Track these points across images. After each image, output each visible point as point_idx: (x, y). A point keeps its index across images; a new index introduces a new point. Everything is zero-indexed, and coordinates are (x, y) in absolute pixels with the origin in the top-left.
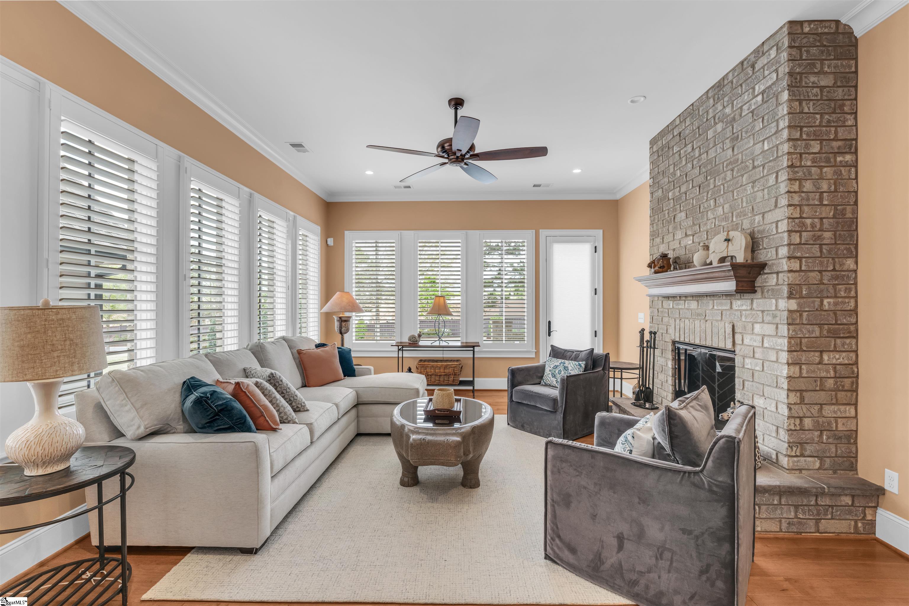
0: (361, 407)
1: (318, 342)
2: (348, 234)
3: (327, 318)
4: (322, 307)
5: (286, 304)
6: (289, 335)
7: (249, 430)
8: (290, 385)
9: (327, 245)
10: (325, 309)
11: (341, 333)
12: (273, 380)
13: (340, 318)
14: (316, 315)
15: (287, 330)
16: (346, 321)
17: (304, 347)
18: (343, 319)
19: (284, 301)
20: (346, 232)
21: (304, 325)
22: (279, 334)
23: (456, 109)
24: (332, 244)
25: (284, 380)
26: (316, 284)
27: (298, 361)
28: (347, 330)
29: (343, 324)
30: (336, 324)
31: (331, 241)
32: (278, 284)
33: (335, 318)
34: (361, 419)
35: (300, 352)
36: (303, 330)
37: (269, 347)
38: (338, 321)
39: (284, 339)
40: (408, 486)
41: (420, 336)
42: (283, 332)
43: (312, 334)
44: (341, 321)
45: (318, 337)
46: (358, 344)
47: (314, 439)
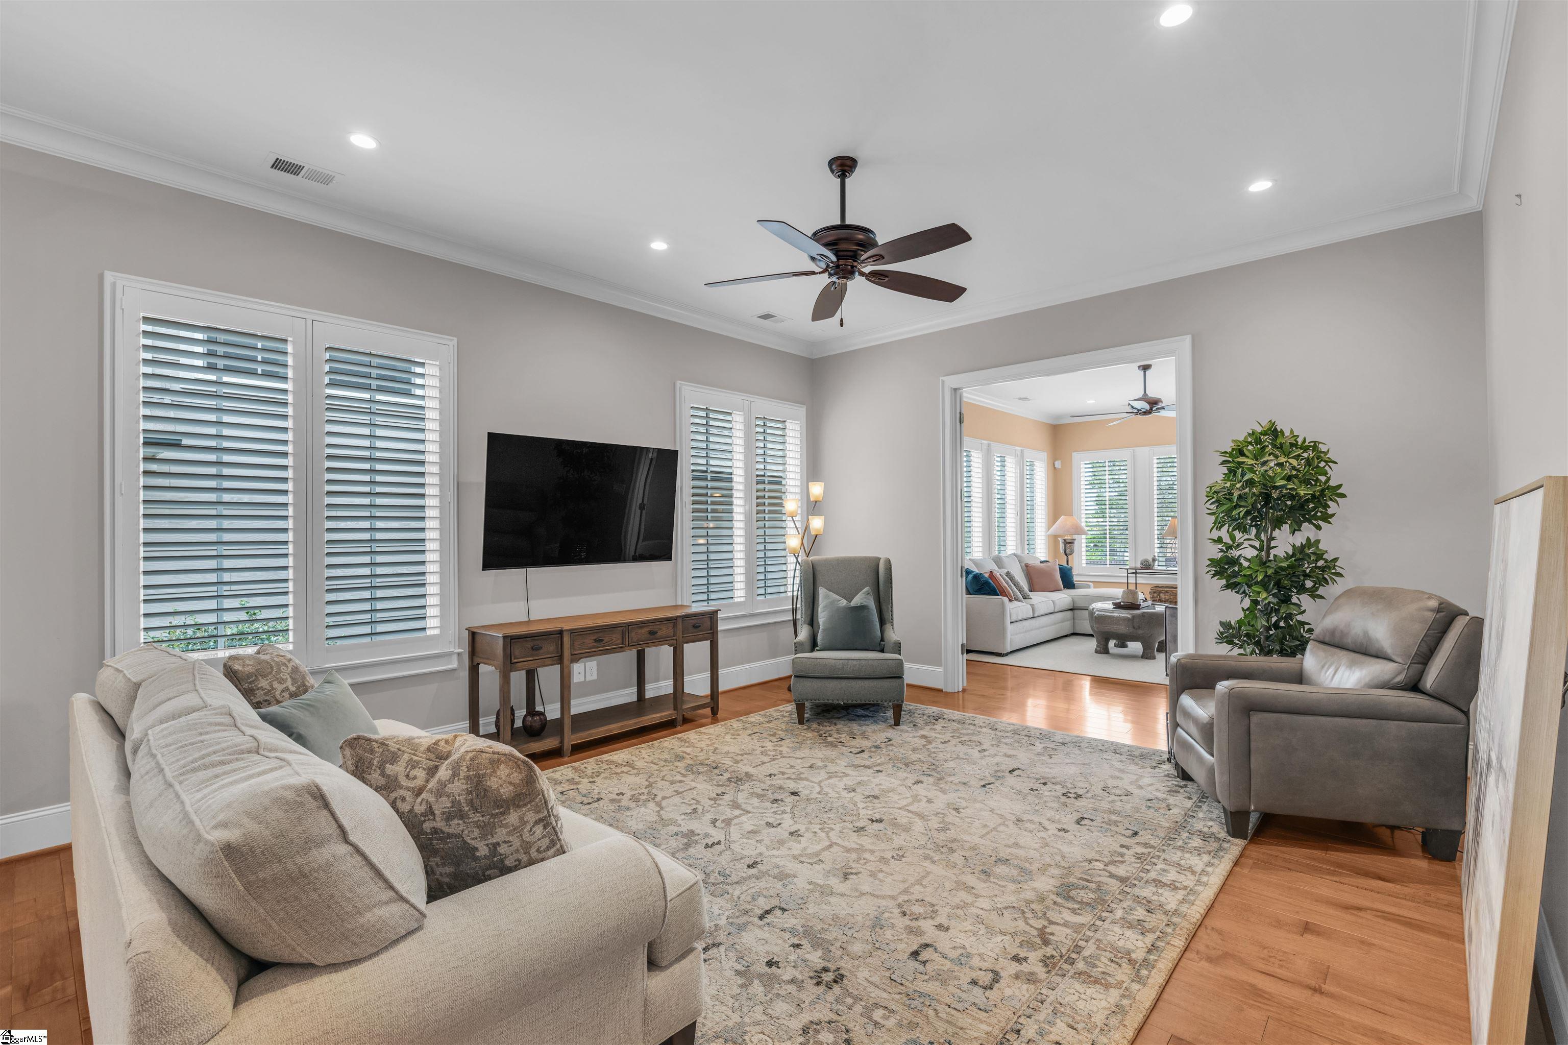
0: (1076, 611)
1: (1043, 559)
2: (1076, 456)
3: (1053, 539)
4: (1049, 529)
5: (1016, 528)
6: (1019, 552)
7: (998, 595)
8: (1019, 581)
9: (1055, 468)
10: (1048, 533)
11: (1066, 554)
12: (1008, 574)
13: (1065, 540)
14: (1044, 538)
15: (1017, 549)
16: (1070, 543)
17: (1031, 562)
18: (1067, 540)
19: (1014, 525)
20: (1074, 454)
21: (1032, 547)
22: (1009, 552)
23: (1145, 372)
24: (1060, 467)
25: (1016, 577)
26: (1043, 508)
28: (1072, 552)
29: (1068, 546)
30: (1062, 546)
31: (1058, 464)
32: (1008, 511)
33: (1061, 540)
34: (1076, 621)
35: (1027, 565)
36: (1032, 551)
37: (1005, 560)
38: (1063, 542)
39: (1015, 554)
40: (1100, 653)
41: (1154, 560)
42: (1014, 552)
43: (1041, 552)
44: (1066, 542)
45: (1044, 555)
46: (1080, 564)
47: (1036, 615)
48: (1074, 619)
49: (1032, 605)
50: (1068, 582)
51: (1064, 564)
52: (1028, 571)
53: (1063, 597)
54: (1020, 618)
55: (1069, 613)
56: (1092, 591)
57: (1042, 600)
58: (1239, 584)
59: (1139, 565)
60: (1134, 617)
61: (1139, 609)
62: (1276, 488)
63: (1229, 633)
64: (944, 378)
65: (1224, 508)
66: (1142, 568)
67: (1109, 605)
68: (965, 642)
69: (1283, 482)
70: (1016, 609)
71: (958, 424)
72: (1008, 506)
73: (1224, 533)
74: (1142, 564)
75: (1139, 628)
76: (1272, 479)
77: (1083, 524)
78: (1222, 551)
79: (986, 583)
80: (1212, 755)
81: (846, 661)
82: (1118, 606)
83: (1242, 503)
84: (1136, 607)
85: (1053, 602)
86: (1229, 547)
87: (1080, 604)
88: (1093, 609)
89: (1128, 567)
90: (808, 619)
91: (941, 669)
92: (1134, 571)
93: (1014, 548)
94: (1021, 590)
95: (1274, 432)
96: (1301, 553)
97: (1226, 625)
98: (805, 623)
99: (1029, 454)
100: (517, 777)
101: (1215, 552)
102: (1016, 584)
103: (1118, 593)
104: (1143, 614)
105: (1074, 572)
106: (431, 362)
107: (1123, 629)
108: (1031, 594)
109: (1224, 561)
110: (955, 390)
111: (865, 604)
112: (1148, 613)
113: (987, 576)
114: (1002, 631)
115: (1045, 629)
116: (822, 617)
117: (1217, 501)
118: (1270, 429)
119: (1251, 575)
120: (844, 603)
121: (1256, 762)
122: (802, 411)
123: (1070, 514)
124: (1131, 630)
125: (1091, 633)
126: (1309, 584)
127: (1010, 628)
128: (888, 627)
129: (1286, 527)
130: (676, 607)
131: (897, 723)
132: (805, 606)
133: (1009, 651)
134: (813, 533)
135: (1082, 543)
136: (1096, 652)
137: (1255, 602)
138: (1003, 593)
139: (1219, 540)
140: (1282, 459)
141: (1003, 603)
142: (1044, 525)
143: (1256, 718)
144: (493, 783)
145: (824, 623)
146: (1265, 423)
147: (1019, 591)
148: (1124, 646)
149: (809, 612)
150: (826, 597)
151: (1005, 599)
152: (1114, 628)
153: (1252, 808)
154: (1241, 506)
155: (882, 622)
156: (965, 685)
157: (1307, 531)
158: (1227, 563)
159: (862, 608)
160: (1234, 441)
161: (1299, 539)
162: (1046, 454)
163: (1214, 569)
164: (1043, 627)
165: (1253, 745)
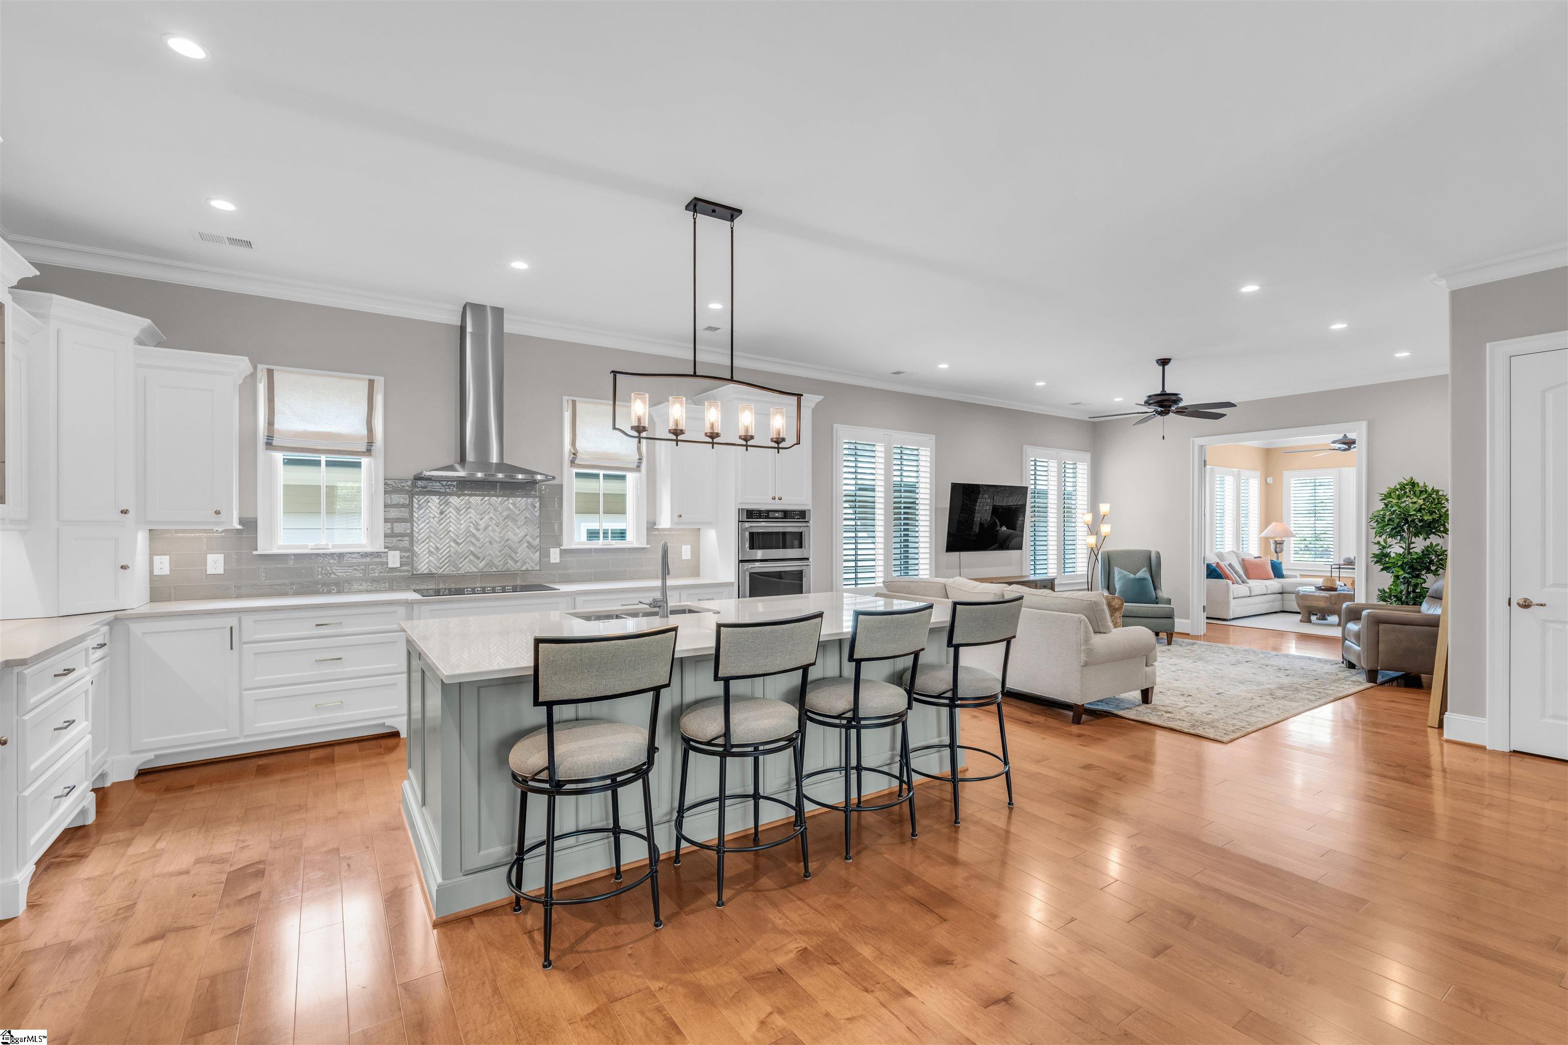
0: (1285, 595)
1: (1256, 556)
2: (1286, 474)
3: (1266, 540)
4: (1261, 532)
6: (1235, 550)
7: (1225, 580)
8: (1238, 571)
9: (1267, 483)
10: (1263, 534)
11: (1276, 552)
12: (1230, 565)
13: (1275, 541)
14: (1257, 539)
15: (1234, 548)
16: (1280, 543)
17: (1246, 557)
18: (1278, 542)
20: (1285, 472)
22: (1229, 551)
24: (1271, 482)
25: (1235, 568)
26: (1256, 516)
27: (1242, 565)
28: (1281, 551)
29: (1278, 546)
30: (1273, 546)
31: (1270, 480)
33: (1272, 541)
34: (1285, 602)
35: (1243, 560)
36: (1246, 550)
37: (1226, 556)
38: (1274, 543)
39: (1233, 552)
40: (1304, 622)
42: (1231, 550)
43: (1253, 550)
44: (1276, 543)
45: (1257, 552)
46: (1290, 560)
47: (1252, 595)
48: (1283, 600)
49: (1249, 588)
50: (1277, 571)
51: (1275, 559)
52: (1244, 563)
53: (1275, 584)
54: (1240, 596)
55: (1279, 595)
56: (1299, 580)
57: (1256, 585)
58: (1390, 567)
59: (1342, 562)
60: (1331, 596)
61: (1336, 591)
62: (1411, 515)
63: (1384, 596)
64: (1194, 439)
65: (1381, 525)
66: (1344, 564)
67: (1312, 589)
68: (1205, 605)
69: (1414, 513)
70: (1237, 589)
71: (1203, 467)
72: (1226, 515)
73: (1381, 540)
74: (1344, 561)
75: (1335, 603)
76: (1408, 511)
77: (1292, 529)
78: (1380, 549)
79: (1214, 570)
80: (1359, 646)
81: (1139, 608)
82: (1319, 589)
83: (1391, 523)
84: (1335, 590)
85: (1266, 586)
86: (1384, 547)
87: (1288, 589)
88: (1299, 590)
89: (1332, 563)
90: (1107, 586)
91: (1188, 621)
92: (1338, 566)
93: (1231, 546)
94: (1240, 577)
95: (1413, 484)
96: (1427, 552)
97: (1383, 591)
98: (1104, 588)
99: (1245, 474)
100: (1120, 603)
101: (1376, 550)
102: (1236, 573)
103: (1320, 582)
104: (1339, 595)
105: (1284, 567)
106: (923, 449)
107: (1322, 604)
108: (1248, 581)
109: (1381, 554)
110: (1202, 446)
111: (1145, 577)
112: (1343, 593)
113: (1214, 565)
114: (1227, 604)
115: (1259, 605)
116: (1118, 585)
117: (1377, 521)
118: (1410, 482)
119: (1394, 562)
120: (1132, 576)
121: (1381, 647)
122: (1088, 456)
123: (1280, 520)
124: (1329, 605)
125: (1299, 610)
126: (1433, 568)
127: (1233, 603)
128: (1158, 591)
129: (1421, 537)
130: (1022, 577)
131: (1169, 643)
132: (1104, 578)
133: (1232, 618)
134: (1103, 535)
135: (1291, 545)
136: (1301, 621)
137: (1397, 577)
138: (1227, 577)
139: (1379, 543)
140: (1415, 500)
141: (1228, 585)
142: (1257, 529)
143: (1382, 626)
144: (1113, 604)
145: (1120, 588)
146: (1408, 478)
147: (1239, 577)
148: (1325, 619)
149: (1107, 582)
150: (1120, 573)
151: (1230, 582)
152: (1316, 604)
153: (1379, 668)
154: (1390, 525)
155: (1155, 589)
156: (1205, 632)
157: (1434, 539)
158: (1383, 556)
159: (1142, 580)
160: (1389, 488)
161: (1428, 542)
162: (1259, 472)
163: (1376, 559)
164: (1257, 604)
165: (1380, 639)
